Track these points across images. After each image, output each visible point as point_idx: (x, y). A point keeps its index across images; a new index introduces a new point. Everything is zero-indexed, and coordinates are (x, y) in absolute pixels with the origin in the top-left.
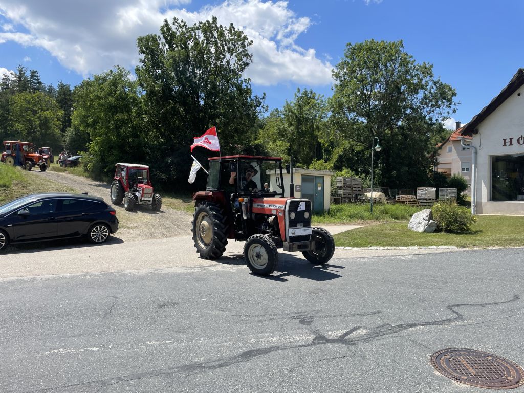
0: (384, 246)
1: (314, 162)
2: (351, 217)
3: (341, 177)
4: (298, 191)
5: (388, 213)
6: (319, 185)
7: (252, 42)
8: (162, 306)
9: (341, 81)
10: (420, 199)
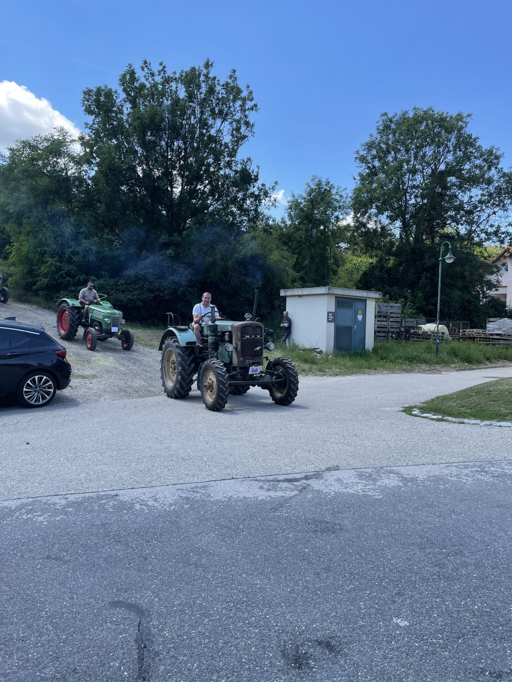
2: (409, 360)
4: (330, 321)
5: (457, 355)
9: (368, 168)
10: (492, 335)
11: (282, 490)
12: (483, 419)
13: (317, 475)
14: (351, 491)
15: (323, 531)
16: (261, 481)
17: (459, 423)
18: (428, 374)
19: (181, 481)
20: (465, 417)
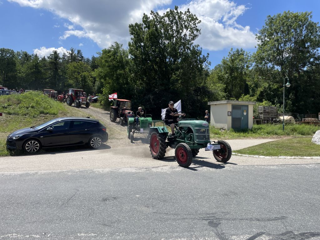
0: (292, 156)
1: (242, 96)
2: (268, 133)
3: (262, 106)
4: (229, 116)
5: (296, 131)
6: (245, 111)
7: (200, 21)
8: (105, 200)
9: (262, 42)
11: (141, 170)
15: (141, 179)
16: (138, 168)
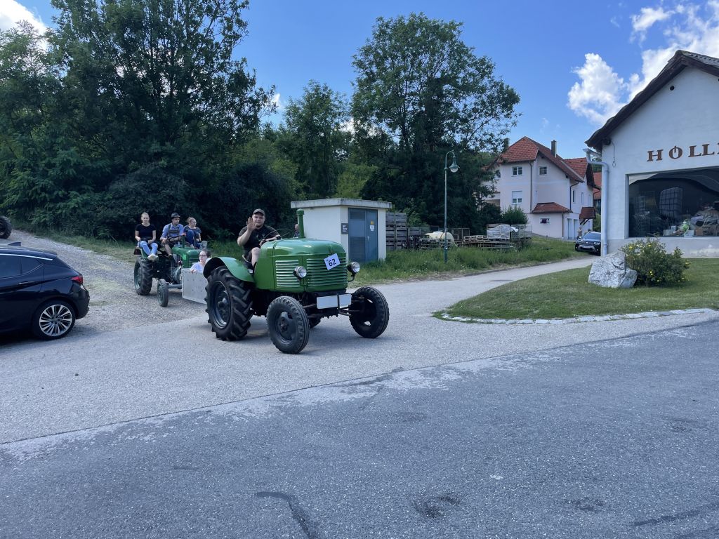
2: (422, 268)
4: (344, 233)
5: (464, 262)
9: (366, 73)
10: (492, 240)
11: (361, 391)
12: (507, 318)
13: (387, 377)
14: (422, 387)
15: (411, 420)
16: (339, 386)
17: (488, 323)
18: (440, 280)
19: (265, 394)
20: (490, 318)
